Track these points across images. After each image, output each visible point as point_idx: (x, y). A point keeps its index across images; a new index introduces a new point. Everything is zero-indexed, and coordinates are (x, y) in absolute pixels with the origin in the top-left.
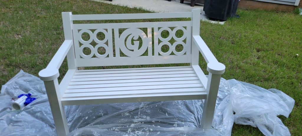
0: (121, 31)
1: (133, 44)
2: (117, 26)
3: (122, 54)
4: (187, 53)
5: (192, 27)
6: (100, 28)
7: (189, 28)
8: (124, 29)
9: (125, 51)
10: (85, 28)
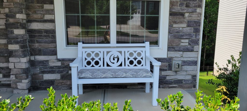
0: (108, 52)
1: (114, 59)
2: (106, 50)
3: (108, 65)
4: (143, 65)
5: (145, 51)
6: (97, 51)
7: (144, 52)
8: (110, 52)
9: (110, 64)
10: (89, 51)
